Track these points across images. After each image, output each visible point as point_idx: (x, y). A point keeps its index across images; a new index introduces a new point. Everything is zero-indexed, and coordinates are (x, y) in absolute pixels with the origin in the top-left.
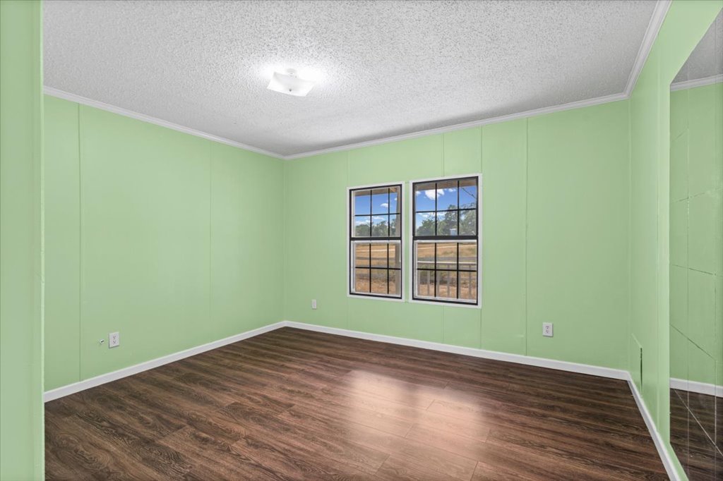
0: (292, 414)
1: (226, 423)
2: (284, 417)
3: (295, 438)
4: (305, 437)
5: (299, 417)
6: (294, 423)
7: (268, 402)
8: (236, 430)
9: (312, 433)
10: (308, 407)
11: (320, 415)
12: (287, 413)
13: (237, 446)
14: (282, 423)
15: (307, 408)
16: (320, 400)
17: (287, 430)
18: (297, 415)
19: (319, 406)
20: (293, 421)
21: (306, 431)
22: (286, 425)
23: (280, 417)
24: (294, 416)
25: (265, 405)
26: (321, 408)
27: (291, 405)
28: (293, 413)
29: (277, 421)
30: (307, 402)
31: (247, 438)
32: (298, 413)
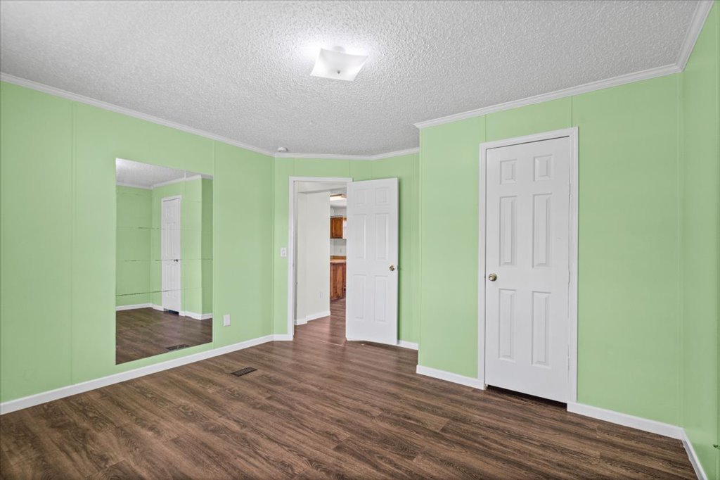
0: (336, 436)
1: (403, 433)
2: (344, 435)
3: (331, 414)
4: (322, 414)
5: (327, 433)
6: (333, 426)
7: (368, 456)
8: (387, 425)
9: (317, 417)
10: (318, 445)
11: (306, 433)
12: (342, 438)
13: (377, 412)
14: (344, 428)
15: (319, 443)
16: (301, 455)
17: (338, 421)
18: (329, 435)
19: (304, 446)
20: (334, 429)
21: (322, 419)
22: (341, 426)
23: (348, 435)
24: (333, 435)
25: (370, 452)
26: (303, 443)
27: (338, 449)
28: (335, 439)
29: (350, 430)
30: (318, 453)
31: (373, 417)
32: (330, 438)
